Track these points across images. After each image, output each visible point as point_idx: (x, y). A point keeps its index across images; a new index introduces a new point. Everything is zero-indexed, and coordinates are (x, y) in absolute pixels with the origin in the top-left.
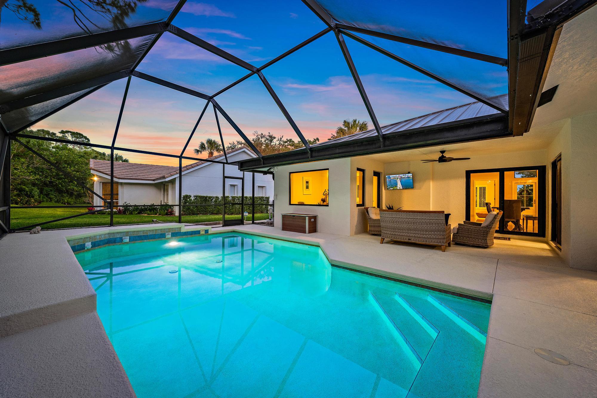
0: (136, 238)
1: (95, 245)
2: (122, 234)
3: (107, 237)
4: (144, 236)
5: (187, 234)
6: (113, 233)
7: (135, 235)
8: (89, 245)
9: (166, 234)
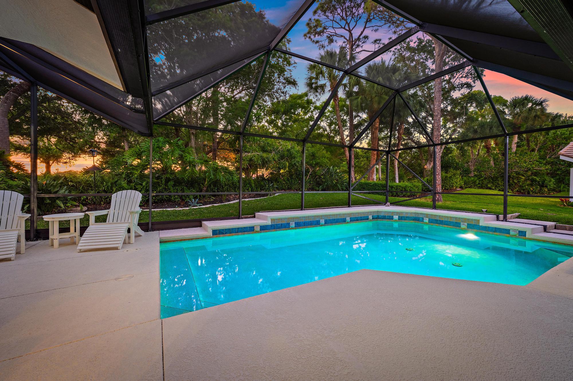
0: (435, 221)
1: (401, 218)
2: (424, 215)
3: (414, 215)
4: (439, 220)
5: (487, 229)
6: (418, 213)
7: (433, 218)
8: (396, 217)
9: (462, 223)
